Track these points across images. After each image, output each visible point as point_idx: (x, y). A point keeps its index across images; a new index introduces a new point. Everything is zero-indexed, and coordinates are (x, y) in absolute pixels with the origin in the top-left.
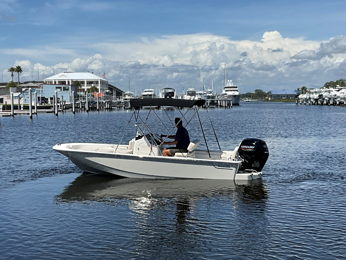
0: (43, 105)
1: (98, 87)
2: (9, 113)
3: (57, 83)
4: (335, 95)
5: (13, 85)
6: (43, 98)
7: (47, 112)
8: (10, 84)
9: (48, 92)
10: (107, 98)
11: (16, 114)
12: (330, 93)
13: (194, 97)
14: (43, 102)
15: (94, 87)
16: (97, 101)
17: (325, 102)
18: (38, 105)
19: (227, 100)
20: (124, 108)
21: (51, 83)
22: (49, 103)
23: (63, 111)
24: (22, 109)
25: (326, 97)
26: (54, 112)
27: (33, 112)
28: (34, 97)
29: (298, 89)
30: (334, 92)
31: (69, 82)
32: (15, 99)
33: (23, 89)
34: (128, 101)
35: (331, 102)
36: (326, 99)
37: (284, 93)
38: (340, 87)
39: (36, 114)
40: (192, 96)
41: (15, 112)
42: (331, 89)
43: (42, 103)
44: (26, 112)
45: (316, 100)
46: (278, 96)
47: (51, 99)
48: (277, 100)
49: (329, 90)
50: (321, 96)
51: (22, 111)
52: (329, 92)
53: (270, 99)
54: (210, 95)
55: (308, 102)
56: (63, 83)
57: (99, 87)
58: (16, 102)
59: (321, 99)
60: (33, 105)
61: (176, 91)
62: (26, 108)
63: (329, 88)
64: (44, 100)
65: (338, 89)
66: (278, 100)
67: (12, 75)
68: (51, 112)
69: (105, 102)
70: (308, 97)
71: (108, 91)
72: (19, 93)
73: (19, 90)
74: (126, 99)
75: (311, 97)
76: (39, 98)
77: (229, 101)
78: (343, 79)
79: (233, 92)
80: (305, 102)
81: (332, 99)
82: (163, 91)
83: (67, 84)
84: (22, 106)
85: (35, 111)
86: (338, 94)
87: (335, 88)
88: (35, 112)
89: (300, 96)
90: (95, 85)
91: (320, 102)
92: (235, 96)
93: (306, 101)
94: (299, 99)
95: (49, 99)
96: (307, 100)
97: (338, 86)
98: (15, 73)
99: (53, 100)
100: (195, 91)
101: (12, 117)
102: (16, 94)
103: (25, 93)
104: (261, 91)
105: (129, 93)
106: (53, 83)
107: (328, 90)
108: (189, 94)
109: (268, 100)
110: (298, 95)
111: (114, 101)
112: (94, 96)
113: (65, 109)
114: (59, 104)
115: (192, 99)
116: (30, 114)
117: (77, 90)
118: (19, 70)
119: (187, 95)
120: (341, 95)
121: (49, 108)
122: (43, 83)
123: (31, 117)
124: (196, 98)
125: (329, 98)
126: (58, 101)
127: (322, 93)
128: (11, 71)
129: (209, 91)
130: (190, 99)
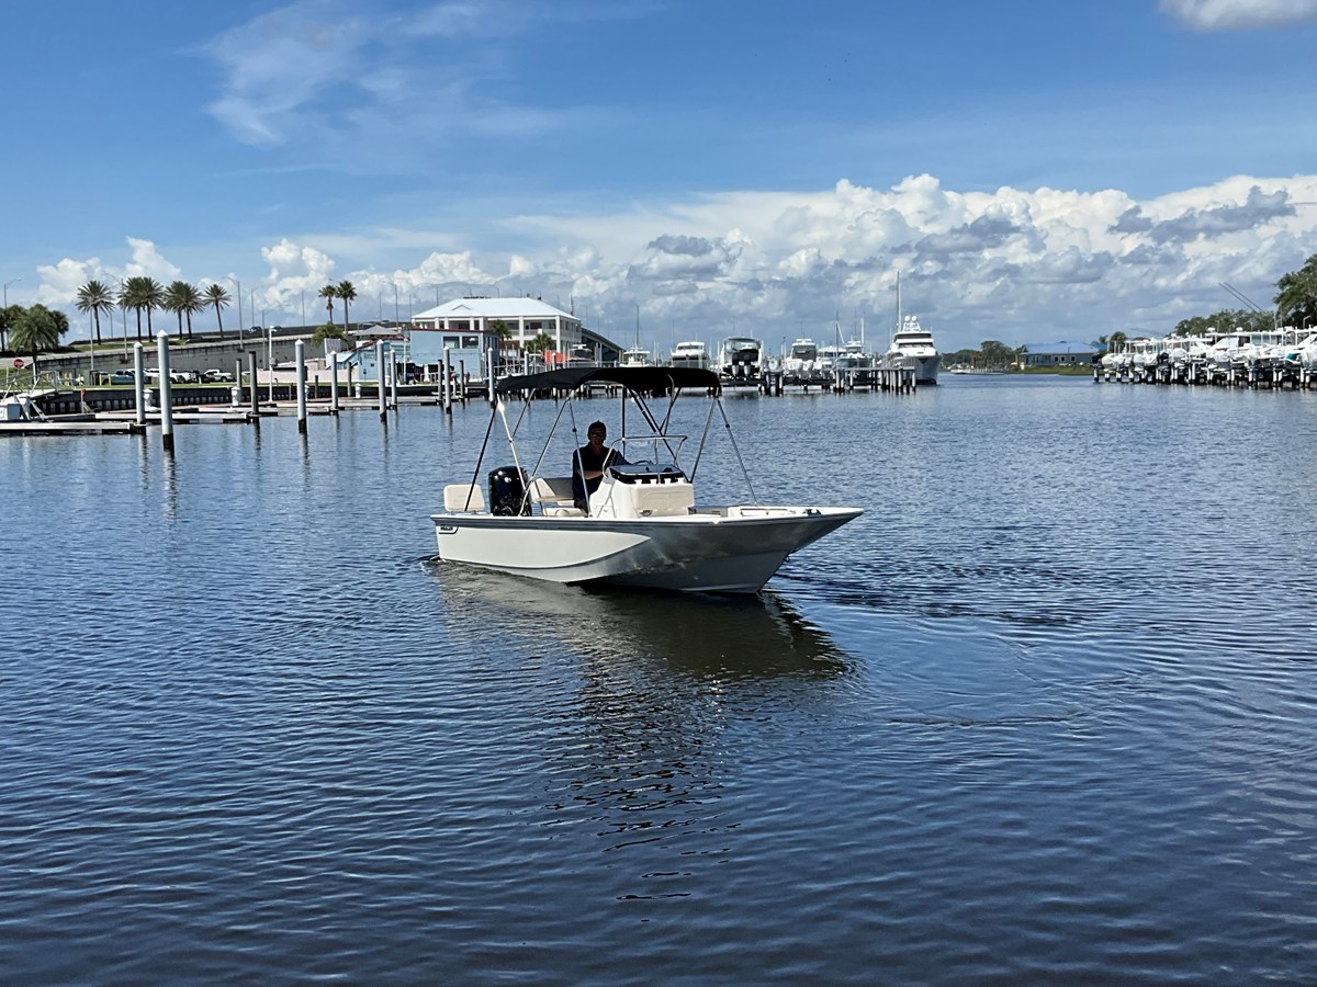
0: (411, 384)
1: (553, 338)
2: (325, 407)
3: (446, 327)
4: (1203, 356)
5: (332, 331)
6: (411, 367)
7: (423, 404)
8: (324, 331)
9: (424, 351)
11: (343, 408)
12: (1188, 350)
13: (812, 361)
14: (412, 378)
15: (544, 336)
17: (1175, 375)
18: (398, 385)
19: (902, 370)
21: (430, 327)
22: (427, 379)
23: (463, 400)
24: (358, 396)
25: (1177, 359)
26: (441, 404)
27: (388, 404)
28: (389, 363)
29: (1103, 340)
30: (1199, 347)
31: (477, 324)
32: (341, 368)
33: (359, 344)
35: (1192, 375)
36: (1177, 365)
37: (1061, 350)
38: (1216, 334)
39: (397, 407)
40: (805, 359)
41: (341, 402)
42: (1192, 338)
43: (408, 379)
44: (370, 402)
45: (1151, 369)
46: (1047, 357)
47: (433, 368)
48: (1043, 370)
49: (1186, 340)
50: (1163, 358)
51: (358, 402)
52: (1187, 346)
53: (1022, 367)
54: (855, 356)
55: (1127, 375)
56: (462, 325)
57: (557, 337)
58: (343, 377)
59: (1163, 367)
60: (387, 384)
61: (762, 346)
62: (370, 392)
63: (1186, 337)
64: (414, 371)
65: (1211, 340)
66: (1047, 370)
67: (330, 306)
68: (434, 404)
70: (1128, 361)
71: (580, 347)
72: (349, 354)
73: (349, 345)
75: (1135, 361)
76: (400, 365)
77: (908, 372)
78: (1231, 310)
79: (920, 349)
80: (1119, 375)
81: (1194, 367)
82: (729, 347)
83: (472, 328)
84: (357, 389)
85: (391, 400)
86: (1211, 352)
87: (1204, 337)
88: (393, 403)
89: (1106, 360)
90: (547, 331)
91: (1160, 375)
92: (924, 360)
93: (1122, 372)
94: (1102, 365)
95: (426, 369)
96: (1124, 369)
97: (1210, 329)
99: (439, 373)
100: (814, 347)
101: (335, 417)
102: (342, 357)
103: (362, 355)
104: (998, 345)
105: (636, 353)
106: (437, 327)
107: (1183, 340)
108: (797, 355)
109: (1017, 369)
110: (1101, 356)
112: (543, 361)
113: (469, 396)
114: (453, 383)
115: (805, 369)
116: (381, 410)
117: (500, 346)
118: (347, 291)
119: (794, 358)
120: (1220, 356)
121: (427, 392)
122: (409, 326)
123: (384, 418)
124: (818, 365)
125: (1187, 365)
126: (450, 374)
127: (1168, 351)
128: (326, 295)
129: (854, 345)
130: (801, 369)
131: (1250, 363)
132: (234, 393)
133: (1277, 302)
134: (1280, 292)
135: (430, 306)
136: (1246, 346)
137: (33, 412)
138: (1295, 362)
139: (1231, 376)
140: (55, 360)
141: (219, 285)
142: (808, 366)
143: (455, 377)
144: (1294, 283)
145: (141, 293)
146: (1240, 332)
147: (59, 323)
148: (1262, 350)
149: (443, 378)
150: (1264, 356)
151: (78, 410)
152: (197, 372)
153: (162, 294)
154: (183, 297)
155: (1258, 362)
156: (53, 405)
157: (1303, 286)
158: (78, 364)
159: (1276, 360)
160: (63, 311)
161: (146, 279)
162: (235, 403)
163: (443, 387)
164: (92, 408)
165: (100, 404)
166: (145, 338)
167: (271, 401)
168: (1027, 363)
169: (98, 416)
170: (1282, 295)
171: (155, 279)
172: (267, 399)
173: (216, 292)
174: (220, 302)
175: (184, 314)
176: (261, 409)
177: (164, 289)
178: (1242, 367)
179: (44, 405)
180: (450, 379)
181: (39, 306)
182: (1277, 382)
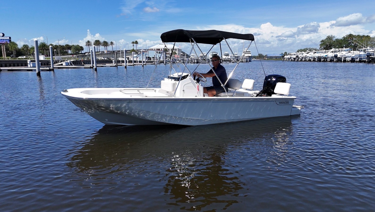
0: (149, 61)
1: (176, 52)
2: (131, 64)
3: (156, 50)
4: (306, 56)
5: (133, 50)
6: (149, 57)
7: (151, 64)
8: (132, 50)
9: (151, 54)
10: (182, 58)
11: (135, 65)
12: (302, 55)
13: (228, 56)
14: (149, 59)
15: (175, 52)
16: (177, 59)
17: (300, 60)
18: (146, 61)
19: (246, 58)
20: (191, 63)
21: (152, 50)
22: (152, 60)
23: (159, 64)
24: (138, 62)
25: (300, 57)
26: (155, 64)
27: (144, 64)
28: (144, 57)
29: (282, 53)
30: (305, 54)
31: (162, 49)
32: (135, 58)
33: (139, 53)
34: (192, 59)
35: (303, 60)
36: (300, 58)
37: (274, 56)
38: (309, 52)
39: (146, 65)
40: (226, 56)
41: (135, 64)
42: (303, 52)
43: (148, 60)
44: (140, 64)
45: (295, 59)
46: (271, 57)
47: (153, 58)
48: (270, 59)
49: (302, 53)
51: (138, 63)
52: (302, 54)
53: (266, 59)
54: (236, 56)
55: (289, 60)
56: (159, 50)
57: (177, 52)
58: (135, 59)
59: (298, 58)
60: (144, 60)
61: (218, 53)
62: (140, 62)
63: (302, 52)
64: (149, 58)
65: (307, 53)
66: (271, 59)
67: (133, 46)
68: (153, 64)
69: (181, 60)
70: (290, 57)
71: (182, 54)
72: (137, 55)
73: (137, 53)
74: (192, 58)
75: (291, 57)
76: (147, 57)
77: (247, 59)
78: (308, 48)
79: (248, 54)
80: (288, 60)
81: (304, 58)
82: (211, 54)
83: (161, 50)
84: (138, 61)
85: (145, 63)
86: (308, 55)
87: (306, 52)
88: (145, 64)
89: (285, 57)
90: (175, 51)
91: (297, 59)
92: (249, 57)
93: (288, 59)
94: (284, 58)
95: (152, 58)
96: (289, 59)
97: (307, 51)
98: (135, 44)
99: (154, 58)
100: (228, 54)
101: (133, 66)
102: (136, 55)
103: (140, 55)
104: (261, 55)
105: (193, 55)
106: (154, 50)
107: (301, 53)
108: (225, 55)
109: (265, 59)
110: (284, 56)
111: (185, 59)
112: (174, 56)
113: (160, 63)
114: (157, 61)
115: (227, 58)
116: (142, 65)
117: (166, 54)
118: (136, 43)
119: (224, 56)
120: (310, 56)
121: (152, 62)
122: (149, 50)
123: (143, 66)
124: (229, 57)
125: (302, 58)
126: (156, 59)
127: (298, 55)
128: (132, 43)
129: (236, 53)
130: (226, 58)
131: (317, 57)
132: (113, 61)
133: (320, 45)
134: (321, 43)
135: (153, 46)
136: (315, 54)
137: (71, 64)
138: (326, 57)
139: (312, 60)
140: (81, 55)
141: (112, 41)
142: (227, 57)
143: (158, 59)
144: (324, 41)
145: (97, 43)
146: (314, 51)
147: (82, 48)
148: (319, 54)
149: (155, 60)
150: (319, 56)
151: (81, 64)
152: (108, 58)
153: (101, 43)
154: (105, 44)
155: (318, 57)
156: (76, 63)
157: (326, 42)
158: (85, 56)
159: (322, 56)
160: (82, 46)
161: (98, 40)
162: (113, 63)
163: (155, 61)
164: (84, 63)
165: (86, 63)
166: (98, 52)
167: (121, 63)
168: (267, 58)
169: (85, 65)
170: (321, 44)
171: (100, 40)
172: (120, 63)
173: (112, 43)
174: (113, 45)
175: (106, 47)
176: (118, 64)
177: (102, 42)
178: (315, 58)
179: (74, 63)
180: (157, 60)
181: (78, 45)
182: (322, 61)
